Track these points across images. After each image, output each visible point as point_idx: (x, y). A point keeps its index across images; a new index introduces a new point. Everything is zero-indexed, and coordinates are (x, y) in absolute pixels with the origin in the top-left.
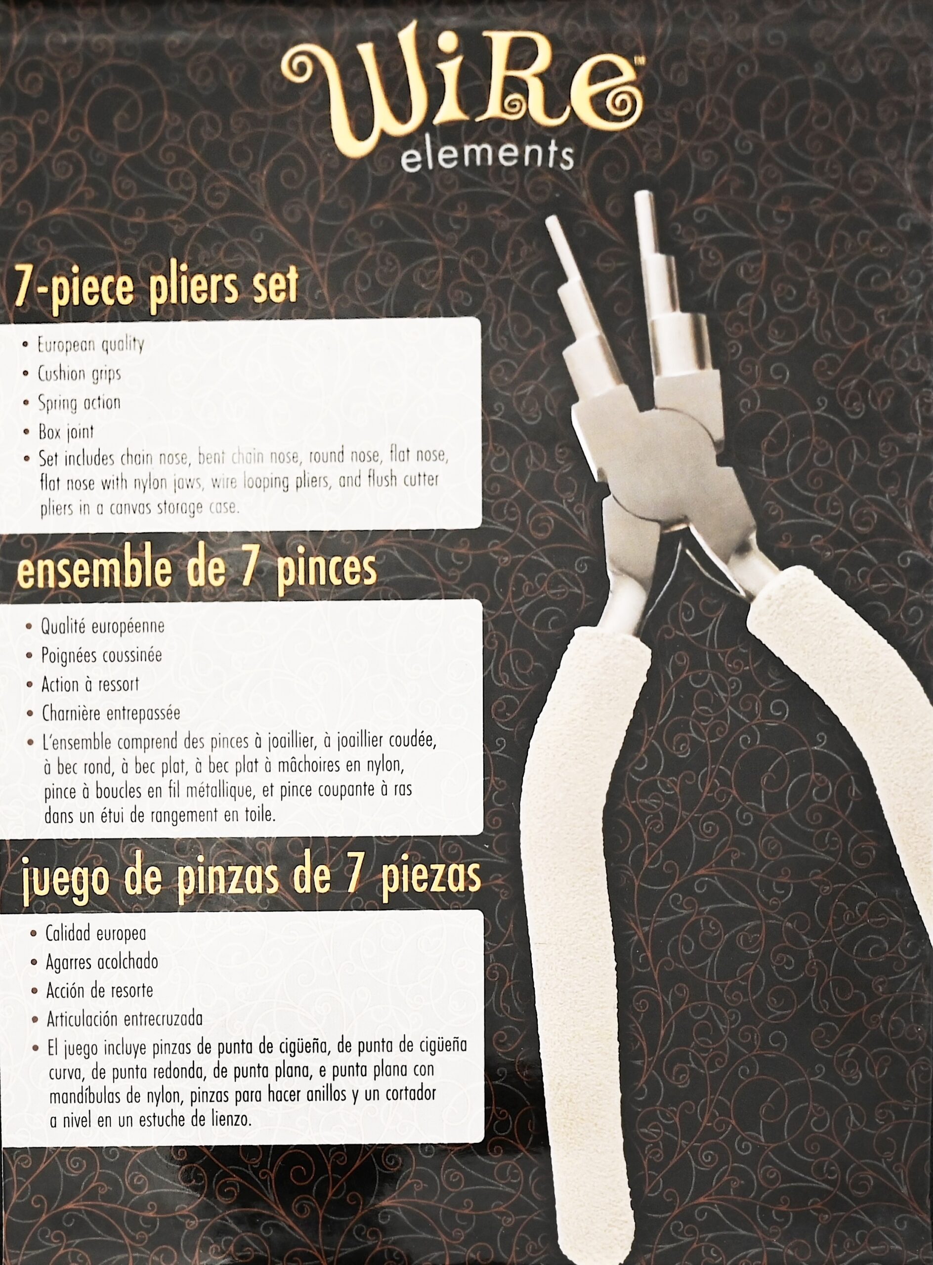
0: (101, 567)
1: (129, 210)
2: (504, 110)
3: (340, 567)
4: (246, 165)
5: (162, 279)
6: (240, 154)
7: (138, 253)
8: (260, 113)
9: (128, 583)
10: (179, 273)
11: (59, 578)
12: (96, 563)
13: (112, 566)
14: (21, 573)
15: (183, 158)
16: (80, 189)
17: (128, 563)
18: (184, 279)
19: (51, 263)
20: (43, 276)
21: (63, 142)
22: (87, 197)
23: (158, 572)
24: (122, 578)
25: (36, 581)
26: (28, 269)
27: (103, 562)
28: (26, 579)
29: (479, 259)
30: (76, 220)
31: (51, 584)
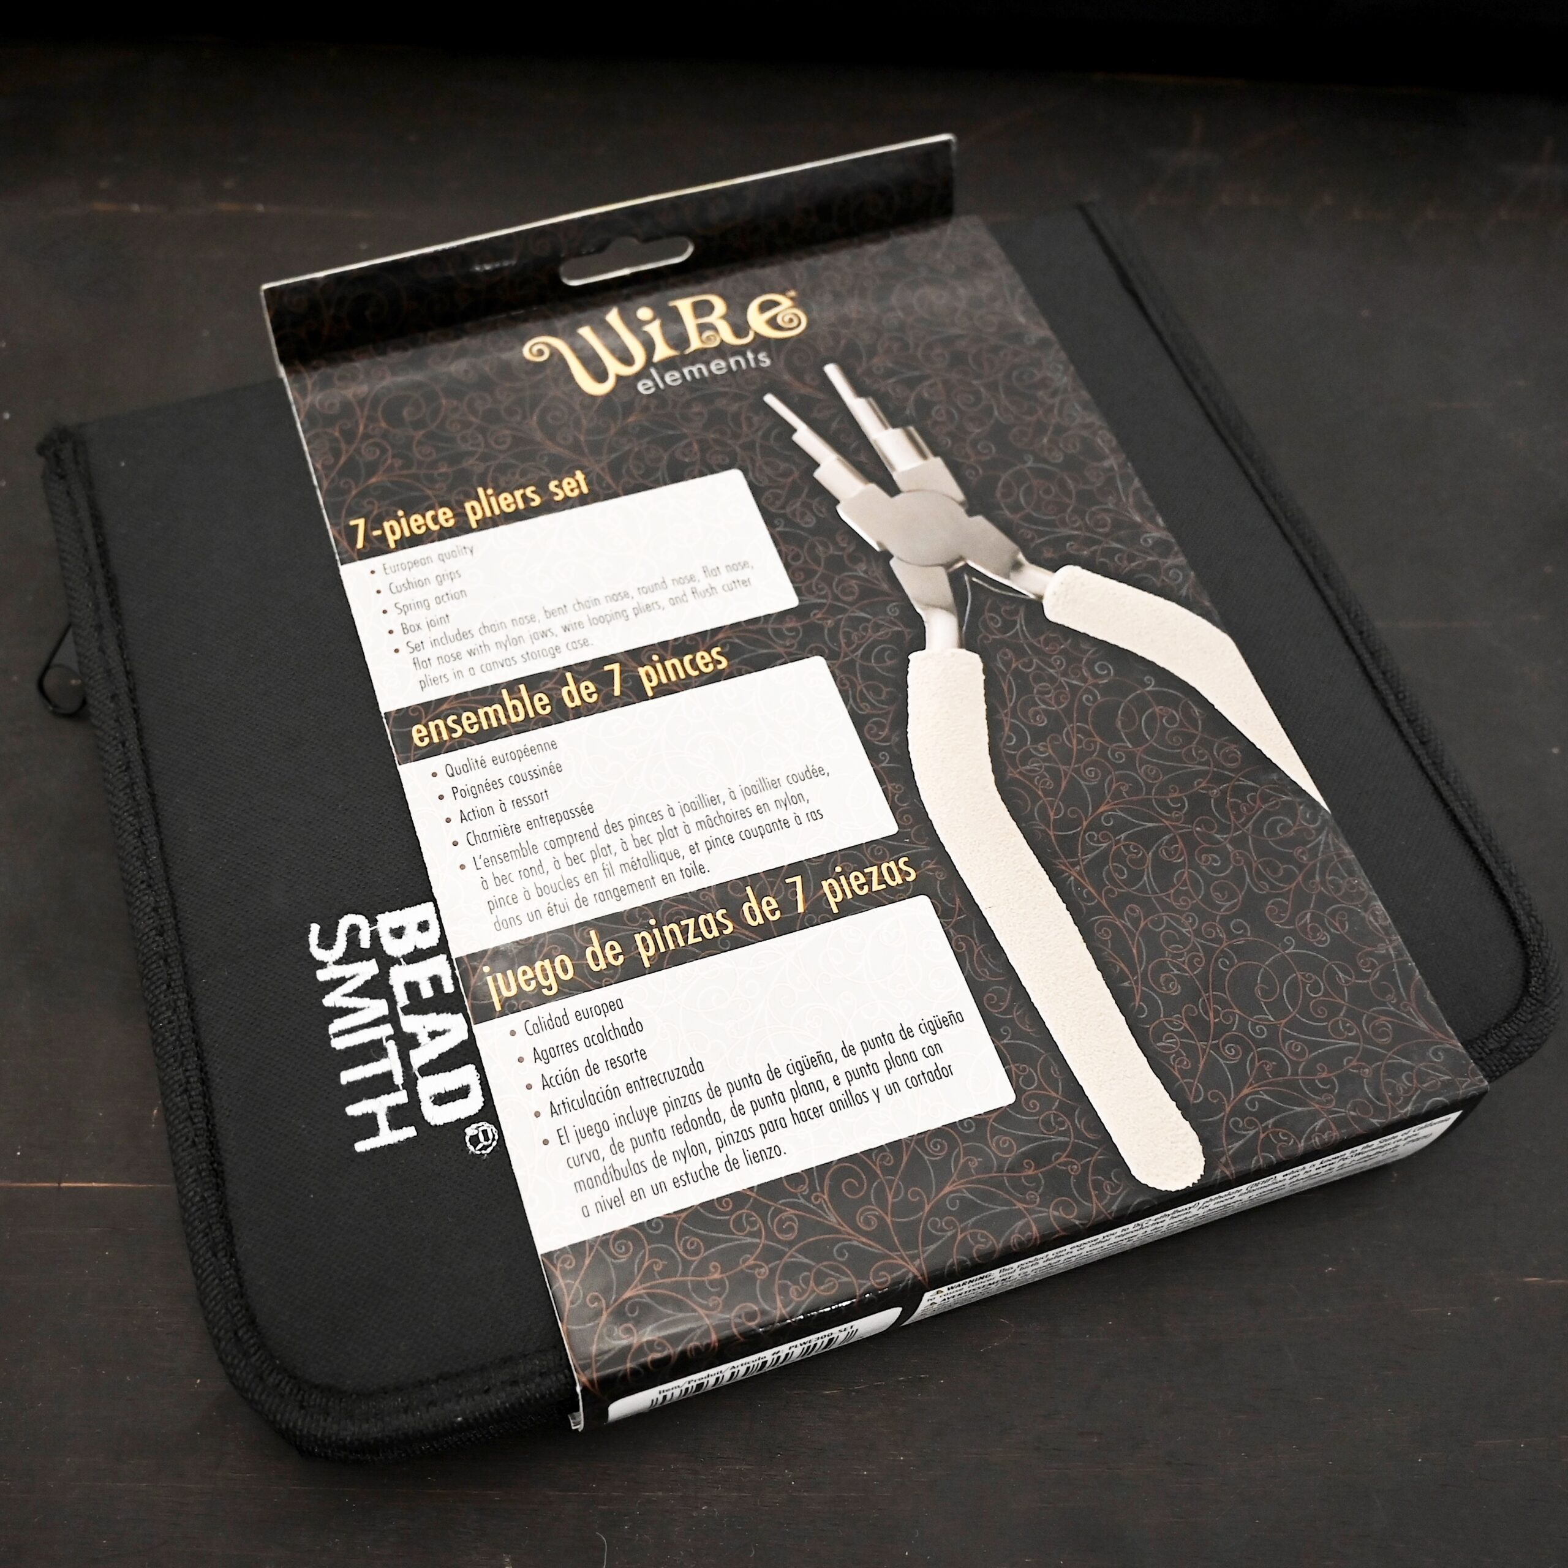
0: (486, 714)
1: (433, 465)
2: (702, 342)
3: (693, 662)
4: (518, 418)
5: (475, 503)
6: (511, 412)
7: (450, 490)
8: (518, 384)
9: (514, 719)
10: (487, 496)
11: (451, 731)
12: (481, 712)
13: (495, 711)
14: (416, 736)
15: (467, 425)
16: (389, 461)
17: (509, 704)
18: (493, 500)
19: (379, 514)
20: (375, 522)
21: (366, 436)
22: (396, 465)
23: (538, 705)
24: (507, 717)
25: (431, 738)
26: (361, 522)
27: (487, 709)
28: (421, 739)
29: (723, 433)
30: (393, 482)
31: (445, 737)
